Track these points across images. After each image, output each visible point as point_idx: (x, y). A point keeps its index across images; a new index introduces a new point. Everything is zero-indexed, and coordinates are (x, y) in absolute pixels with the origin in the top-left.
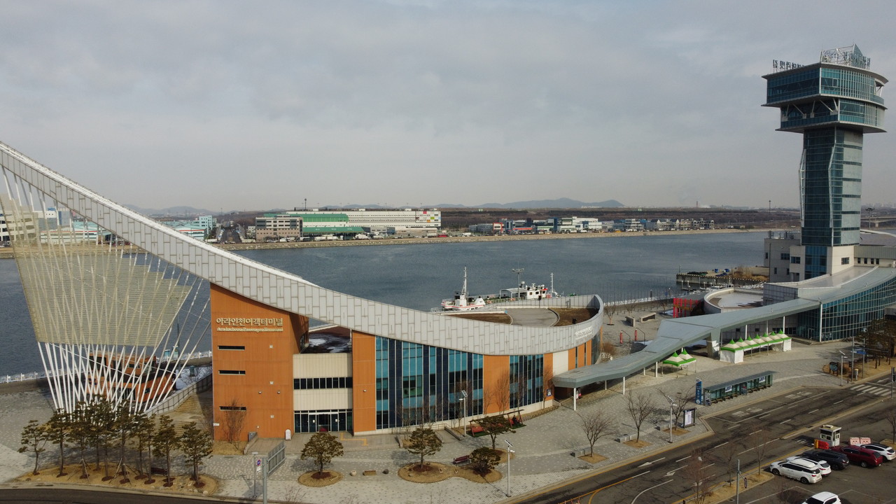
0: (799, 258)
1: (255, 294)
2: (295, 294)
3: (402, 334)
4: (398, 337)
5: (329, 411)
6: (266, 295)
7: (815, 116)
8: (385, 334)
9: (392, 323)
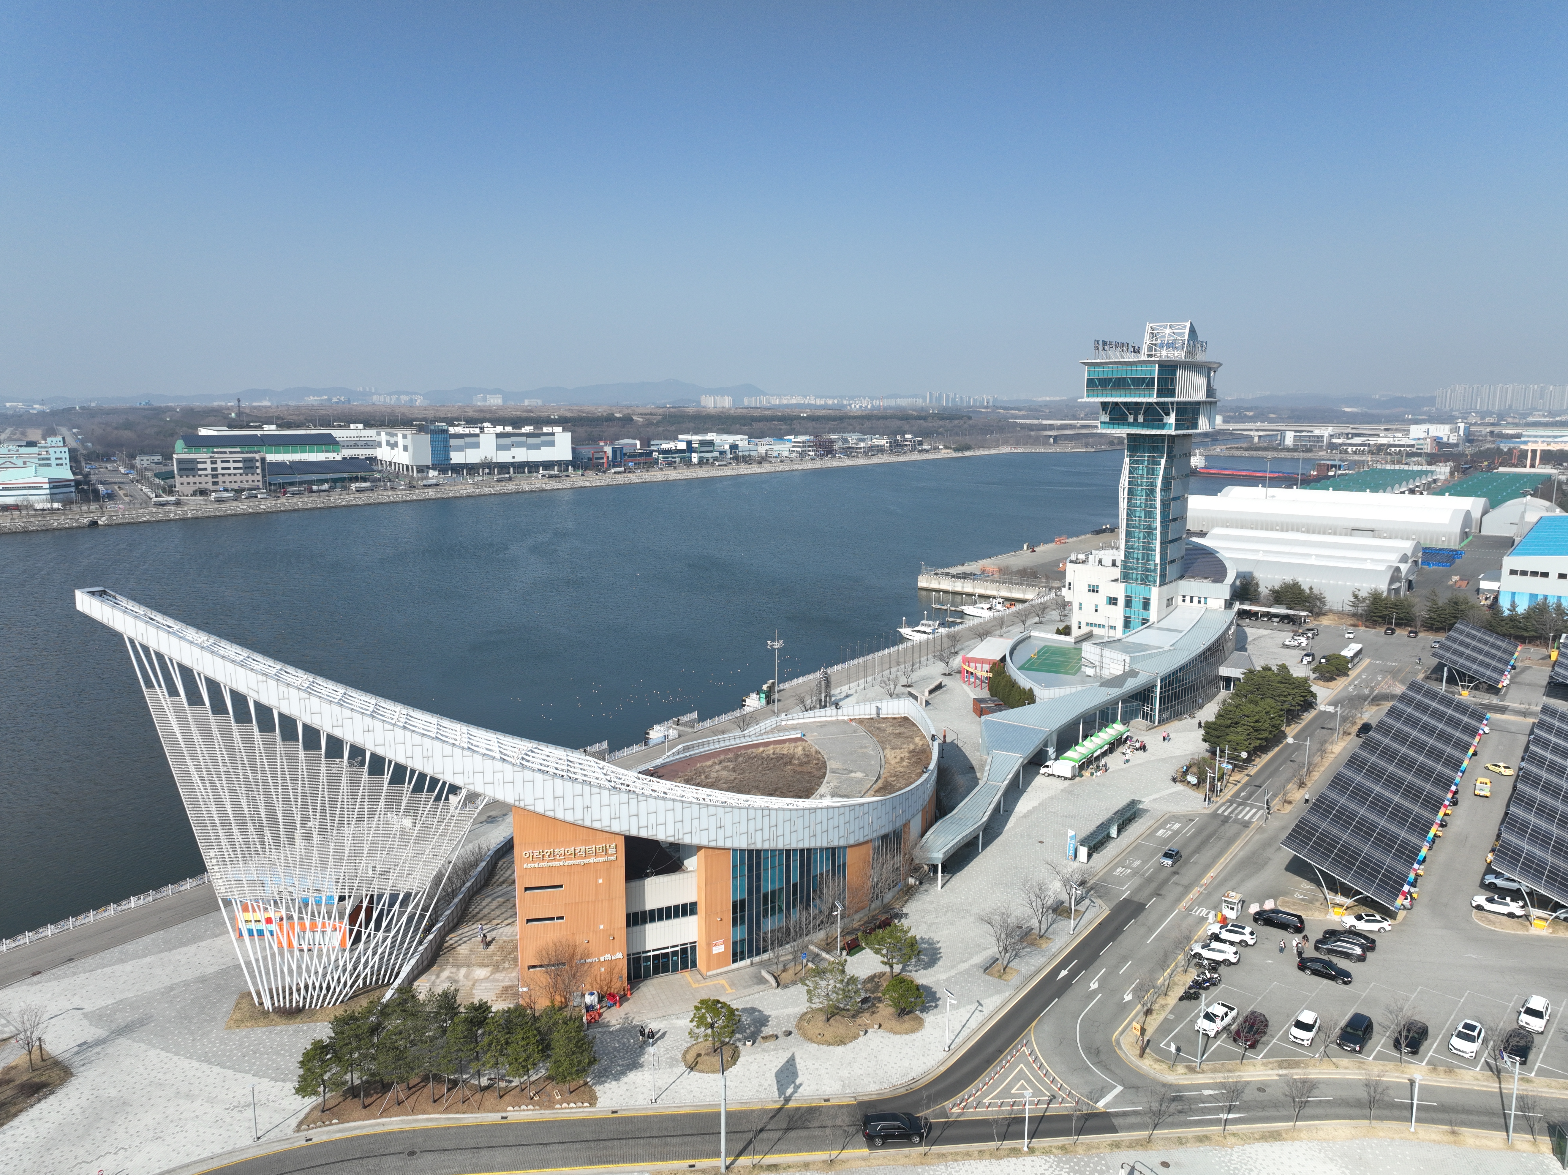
0: (1116, 599)
1: (581, 817)
2: (634, 811)
3: (763, 841)
4: (759, 846)
5: (667, 948)
6: (596, 816)
7: (1144, 420)
8: (744, 846)
9: (752, 830)
